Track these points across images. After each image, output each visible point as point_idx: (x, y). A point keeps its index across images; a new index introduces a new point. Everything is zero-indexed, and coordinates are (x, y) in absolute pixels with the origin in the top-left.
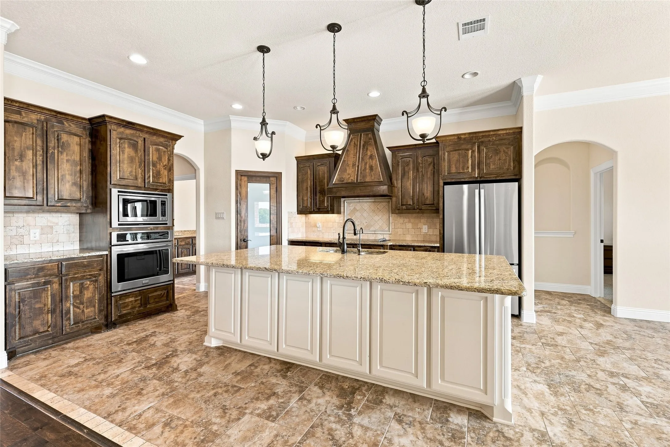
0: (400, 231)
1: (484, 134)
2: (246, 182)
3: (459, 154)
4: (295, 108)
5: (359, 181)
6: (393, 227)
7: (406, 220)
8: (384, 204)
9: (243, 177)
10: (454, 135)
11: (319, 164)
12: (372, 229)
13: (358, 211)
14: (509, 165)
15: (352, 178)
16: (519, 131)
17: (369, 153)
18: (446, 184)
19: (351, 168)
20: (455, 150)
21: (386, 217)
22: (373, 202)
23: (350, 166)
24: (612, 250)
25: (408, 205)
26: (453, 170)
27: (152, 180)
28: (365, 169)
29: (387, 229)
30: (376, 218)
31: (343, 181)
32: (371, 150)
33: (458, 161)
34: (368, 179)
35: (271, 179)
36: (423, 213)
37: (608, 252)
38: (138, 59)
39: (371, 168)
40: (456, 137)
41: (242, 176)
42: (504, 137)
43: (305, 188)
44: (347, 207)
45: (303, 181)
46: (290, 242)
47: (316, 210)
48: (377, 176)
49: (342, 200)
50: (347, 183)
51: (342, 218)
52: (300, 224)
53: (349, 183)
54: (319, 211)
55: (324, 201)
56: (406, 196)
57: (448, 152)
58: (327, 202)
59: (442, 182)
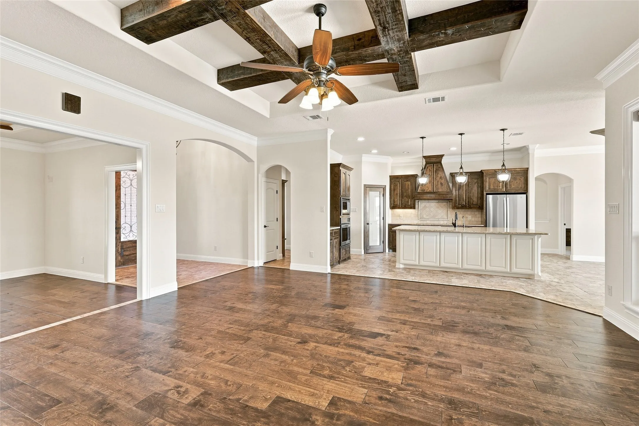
1: (509, 170)
2: (369, 192)
3: (495, 180)
5: (435, 191)
6: (450, 217)
8: (444, 203)
10: (493, 170)
11: (406, 180)
12: (437, 218)
13: (427, 207)
14: (522, 186)
15: (430, 189)
16: (527, 169)
17: (439, 176)
18: (487, 194)
19: (429, 183)
20: (493, 177)
21: (445, 211)
22: (437, 202)
24: (570, 231)
25: (463, 204)
26: (492, 187)
28: (438, 184)
29: (446, 218)
30: (440, 211)
31: (424, 191)
32: (440, 174)
33: (494, 183)
34: (440, 190)
35: (381, 189)
36: (471, 209)
37: (568, 231)
38: (361, 139)
39: (442, 184)
40: (493, 171)
41: (366, 187)
42: (519, 172)
43: (396, 193)
44: (420, 205)
45: (394, 190)
46: (389, 225)
47: (403, 207)
48: (446, 189)
49: (417, 201)
50: (427, 192)
51: (417, 211)
52: (390, 215)
53: (428, 192)
54: (405, 207)
55: (408, 202)
56: (461, 200)
57: (489, 178)
58: (411, 202)
59: (485, 193)
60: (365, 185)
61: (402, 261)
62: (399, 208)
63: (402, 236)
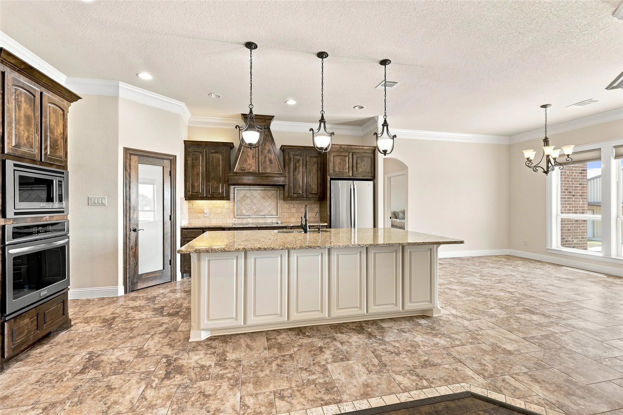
0: (286, 215)
1: (356, 147)
2: (137, 163)
3: (341, 159)
4: (210, 94)
5: (260, 172)
6: (281, 212)
7: (292, 206)
8: (273, 192)
9: (132, 157)
10: (338, 145)
11: (213, 151)
12: (262, 213)
13: (248, 197)
14: (370, 170)
15: (253, 168)
16: (375, 149)
17: (267, 148)
18: (331, 179)
19: (251, 159)
20: (338, 156)
21: (274, 203)
22: (262, 190)
23: (250, 157)
25: (299, 194)
26: (337, 170)
27: (50, 152)
28: (265, 161)
29: (275, 213)
30: (266, 204)
31: (244, 170)
32: (269, 146)
33: (340, 163)
34: (268, 171)
35: (165, 161)
36: (309, 200)
39: (270, 161)
41: (131, 154)
42: (366, 151)
43: (196, 173)
44: (237, 194)
45: (193, 166)
46: (183, 229)
47: (209, 196)
48: (277, 168)
49: (232, 187)
50: (249, 172)
51: (232, 204)
52: (186, 211)
53: (251, 172)
54: (212, 197)
55: (218, 188)
56: (297, 186)
57: (334, 156)
58: (222, 188)
59: (329, 178)
60: (126, 150)
61: (205, 323)
62: (202, 198)
63: (204, 264)
